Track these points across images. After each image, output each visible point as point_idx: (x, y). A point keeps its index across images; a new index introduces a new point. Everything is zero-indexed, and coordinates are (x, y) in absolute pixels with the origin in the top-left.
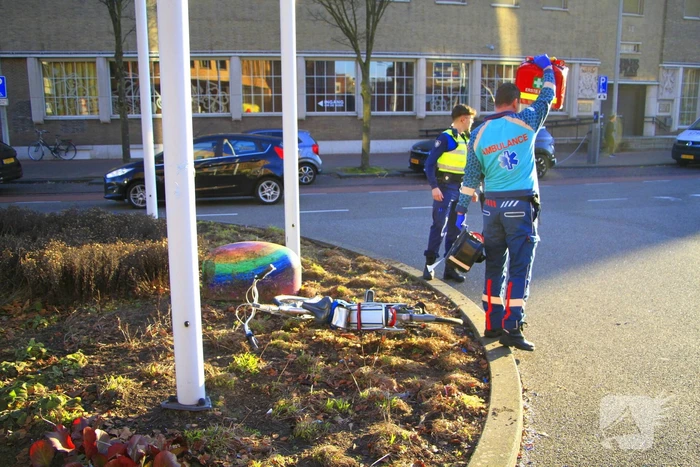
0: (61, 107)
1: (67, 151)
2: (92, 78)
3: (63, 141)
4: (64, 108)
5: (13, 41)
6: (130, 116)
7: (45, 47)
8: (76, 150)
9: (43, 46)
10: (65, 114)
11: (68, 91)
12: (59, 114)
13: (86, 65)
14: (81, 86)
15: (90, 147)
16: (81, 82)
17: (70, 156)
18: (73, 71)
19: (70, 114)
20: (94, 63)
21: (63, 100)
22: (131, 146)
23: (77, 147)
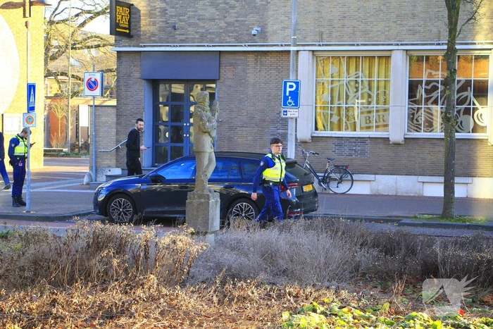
0: (335, 119)
1: (341, 181)
2: (382, 79)
3: (337, 167)
4: (340, 121)
5: (284, 29)
6: (458, 135)
7: (324, 36)
8: (353, 181)
9: (321, 34)
10: (340, 129)
11: (347, 97)
12: (332, 130)
13: (376, 59)
14: (366, 90)
15: (371, 177)
16: (366, 84)
17: (343, 188)
18: (357, 69)
19: (347, 129)
20: (388, 57)
21: (339, 108)
22: (457, 180)
23: (355, 177)
